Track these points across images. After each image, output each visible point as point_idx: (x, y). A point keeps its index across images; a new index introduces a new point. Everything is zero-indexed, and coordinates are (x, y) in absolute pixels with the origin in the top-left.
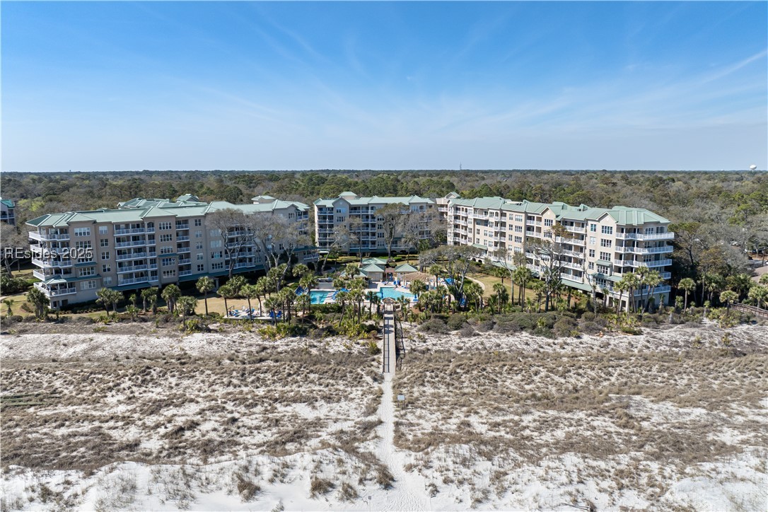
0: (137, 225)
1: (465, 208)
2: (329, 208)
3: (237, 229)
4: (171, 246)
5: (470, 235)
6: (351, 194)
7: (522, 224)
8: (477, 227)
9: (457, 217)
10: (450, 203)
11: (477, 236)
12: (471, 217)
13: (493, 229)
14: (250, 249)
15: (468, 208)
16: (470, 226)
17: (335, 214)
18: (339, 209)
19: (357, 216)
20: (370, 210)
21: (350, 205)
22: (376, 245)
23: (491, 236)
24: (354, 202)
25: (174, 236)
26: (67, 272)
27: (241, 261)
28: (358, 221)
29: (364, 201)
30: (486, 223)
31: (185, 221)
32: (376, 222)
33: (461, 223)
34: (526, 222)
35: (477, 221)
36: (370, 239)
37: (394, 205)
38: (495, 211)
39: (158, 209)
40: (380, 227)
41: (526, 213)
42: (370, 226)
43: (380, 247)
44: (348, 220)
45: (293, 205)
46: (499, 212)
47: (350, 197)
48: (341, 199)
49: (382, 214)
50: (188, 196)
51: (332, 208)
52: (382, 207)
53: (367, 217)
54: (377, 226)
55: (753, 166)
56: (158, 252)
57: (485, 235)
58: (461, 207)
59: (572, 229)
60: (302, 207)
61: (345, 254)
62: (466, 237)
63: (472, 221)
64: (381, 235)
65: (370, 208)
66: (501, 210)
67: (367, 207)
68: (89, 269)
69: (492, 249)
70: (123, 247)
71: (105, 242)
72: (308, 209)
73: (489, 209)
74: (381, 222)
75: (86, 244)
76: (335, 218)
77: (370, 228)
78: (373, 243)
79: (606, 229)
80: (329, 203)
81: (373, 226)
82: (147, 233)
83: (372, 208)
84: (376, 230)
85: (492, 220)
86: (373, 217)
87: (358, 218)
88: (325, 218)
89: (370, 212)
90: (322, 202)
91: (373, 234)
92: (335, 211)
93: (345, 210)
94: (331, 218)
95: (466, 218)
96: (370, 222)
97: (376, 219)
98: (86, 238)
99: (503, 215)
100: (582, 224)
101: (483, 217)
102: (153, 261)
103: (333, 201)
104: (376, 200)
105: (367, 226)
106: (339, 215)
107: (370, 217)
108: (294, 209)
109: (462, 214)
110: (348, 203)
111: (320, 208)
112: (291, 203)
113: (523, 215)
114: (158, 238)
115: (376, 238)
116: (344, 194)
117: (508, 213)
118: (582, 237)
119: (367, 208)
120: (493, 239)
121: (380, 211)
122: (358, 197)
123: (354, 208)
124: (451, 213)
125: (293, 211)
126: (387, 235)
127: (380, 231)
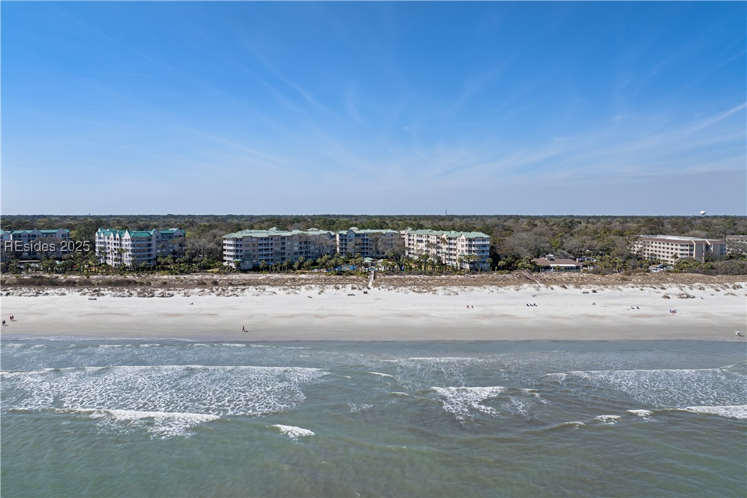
0: (266, 239)
2: (344, 235)
3: (306, 241)
4: (278, 249)
5: (416, 248)
6: (356, 228)
8: (418, 244)
9: (410, 240)
10: (407, 233)
11: (418, 248)
12: (415, 239)
13: (425, 244)
15: (414, 235)
16: (415, 244)
17: (347, 238)
18: (350, 235)
19: (359, 239)
21: (355, 234)
23: (424, 248)
24: (357, 232)
25: (280, 244)
26: (241, 256)
28: (359, 242)
29: (362, 231)
30: (422, 241)
31: (283, 238)
33: (411, 242)
35: (418, 241)
36: (365, 251)
37: (378, 233)
38: (424, 236)
39: (273, 232)
40: (371, 245)
41: (436, 236)
42: (365, 244)
44: (354, 241)
45: (328, 233)
47: (355, 230)
48: (351, 230)
50: (275, 228)
51: (346, 235)
52: (372, 234)
53: (364, 240)
54: (369, 244)
56: (274, 251)
57: (422, 247)
58: (412, 235)
59: (452, 241)
60: (333, 233)
62: (413, 249)
63: (416, 241)
66: (427, 235)
67: (364, 235)
68: (248, 256)
70: (261, 247)
71: (254, 245)
73: (422, 235)
74: (371, 242)
75: (248, 246)
76: (348, 240)
78: (367, 253)
79: (463, 240)
80: (345, 232)
81: (367, 244)
82: (270, 242)
83: (367, 235)
84: (369, 247)
85: (424, 240)
86: (367, 240)
88: (342, 240)
89: (365, 237)
90: (341, 232)
91: (367, 248)
92: (348, 236)
93: (353, 236)
94: (346, 240)
95: (413, 240)
96: (365, 242)
97: (369, 241)
98: (248, 243)
99: (428, 237)
100: (455, 239)
101: (420, 239)
102: (272, 254)
103: (347, 231)
104: (369, 231)
106: (350, 238)
109: (411, 238)
110: (354, 232)
111: (340, 235)
112: (328, 231)
114: (274, 245)
115: (368, 251)
116: (352, 228)
117: (430, 236)
118: (455, 244)
121: (371, 237)
122: (359, 230)
123: (358, 235)
124: (407, 238)
125: (328, 235)
126: (374, 248)
127: (371, 247)
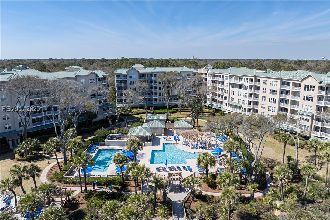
1: (221, 75)
2: (124, 75)
5: (226, 95)
6: (140, 65)
7: (278, 88)
8: (232, 89)
9: (214, 82)
10: (209, 71)
11: (231, 96)
12: (227, 82)
13: (248, 92)
14: (56, 109)
15: (224, 75)
16: (226, 88)
17: (128, 79)
18: (131, 76)
19: (143, 81)
20: (153, 77)
21: (139, 73)
22: (158, 101)
23: (245, 96)
24: (142, 71)
27: (48, 118)
28: (144, 84)
29: (149, 70)
30: (240, 86)
32: (157, 85)
33: (218, 86)
34: (281, 87)
35: (232, 85)
36: (153, 96)
37: (171, 73)
38: (249, 78)
40: (161, 88)
41: (281, 79)
42: (153, 88)
43: (160, 103)
44: (137, 84)
45: (93, 73)
46: (253, 78)
47: (140, 68)
48: (133, 68)
49: (162, 80)
51: (127, 75)
52: (162, 74)
53: (151, 81)
54: (158, 88)
55: (323, 57)
57: (240, 95)
58: (218, 75)
60: (101, 74)
61: (136, 107)
62: (222, 96)
63: (228, 85)
64: (161, 94)
65: (153, 75)
66: (255, 77)
69: (246, 106)
72: (106, 76)
73: (243, 76)
74: (161, 85)
76: (129, 83)
77: (153, 89)
78: (156, 99)
80: (124, 72)
81: (156, 87)
83: (155, 75)
84: (158, 91)
85: (247, 84)
86: (155, 82)
87: (144, 83)
88: (121, 82)
89: (153, 78)
90: (119, 71)
91: (156, 93)
92: (128, 77)
93: (136, 77)
94: (126, 82)
95: (223, 83)
96: (153, 84)
97: (158, 83)
99: (257, 80)
101: (238, 82)
103: (127, 70)
104: (158, 69)
105: (151, 87)
106: (132, 80)
107: (153, 81)
108: (94, 76)
109: (218, 79)
110: (138, 71)
111: (118, 76)
112: (91, 71)
113: (279, 81)
115: (157, 96)
116: (136, 66)
117: (262, 80)
119: (151, 75)
120: (247, 99)
121: (161, 77)
123: (143, 75)
124: (210, 79)
125: (93, 77)
126: (165, 95)
127: (160, 91)
